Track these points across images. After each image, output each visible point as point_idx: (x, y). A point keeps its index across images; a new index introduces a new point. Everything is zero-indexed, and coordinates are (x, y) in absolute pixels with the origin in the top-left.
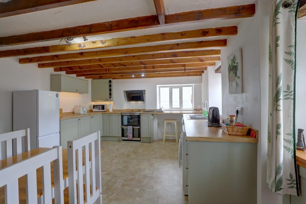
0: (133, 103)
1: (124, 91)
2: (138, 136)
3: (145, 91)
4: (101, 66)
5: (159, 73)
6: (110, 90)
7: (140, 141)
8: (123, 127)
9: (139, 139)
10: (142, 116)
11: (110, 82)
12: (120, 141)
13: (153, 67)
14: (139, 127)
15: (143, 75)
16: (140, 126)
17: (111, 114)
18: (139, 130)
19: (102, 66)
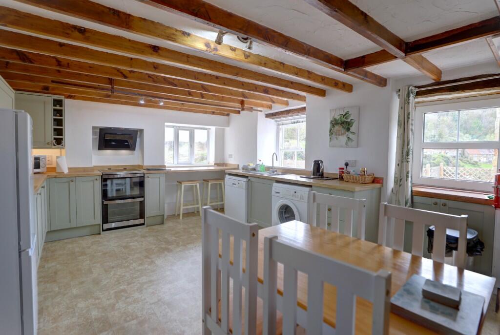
0: (109, 152)
1: (94, 128)
2: (139, 217)
3: (142, 131)
4: (122, 73)
5: (183, 104)
6: (59, 122)
7: (143, 224)
8: (105, 203)
9: (141, 221)
10: (148, 177)
11: (58, 102)
12: (100, 234)
13: (202, 96)
14: (142, 199)
15: (162, 104)
16: (143, 197)
17: (74, 179)
18: (142, 204)
19: (124, 73)
